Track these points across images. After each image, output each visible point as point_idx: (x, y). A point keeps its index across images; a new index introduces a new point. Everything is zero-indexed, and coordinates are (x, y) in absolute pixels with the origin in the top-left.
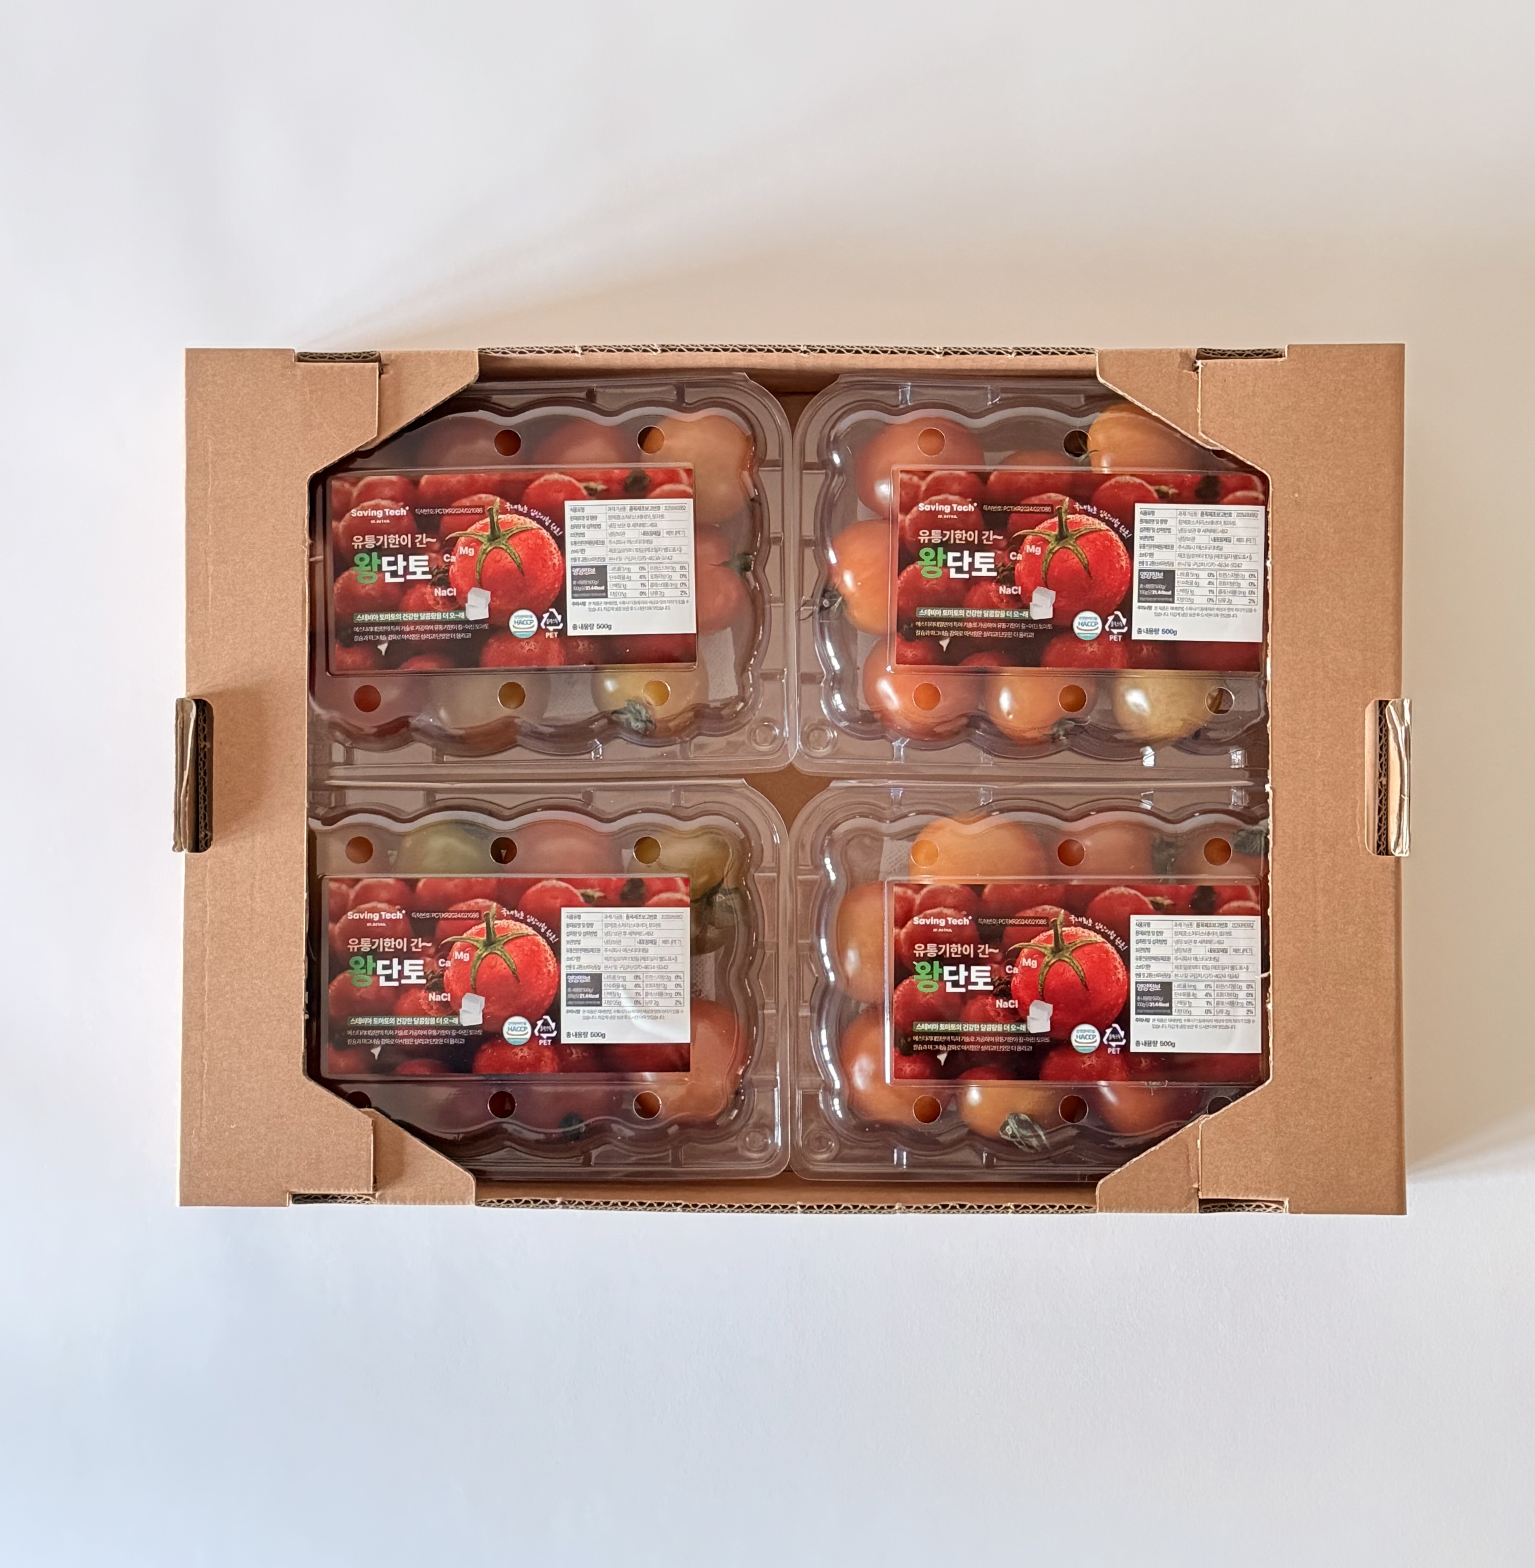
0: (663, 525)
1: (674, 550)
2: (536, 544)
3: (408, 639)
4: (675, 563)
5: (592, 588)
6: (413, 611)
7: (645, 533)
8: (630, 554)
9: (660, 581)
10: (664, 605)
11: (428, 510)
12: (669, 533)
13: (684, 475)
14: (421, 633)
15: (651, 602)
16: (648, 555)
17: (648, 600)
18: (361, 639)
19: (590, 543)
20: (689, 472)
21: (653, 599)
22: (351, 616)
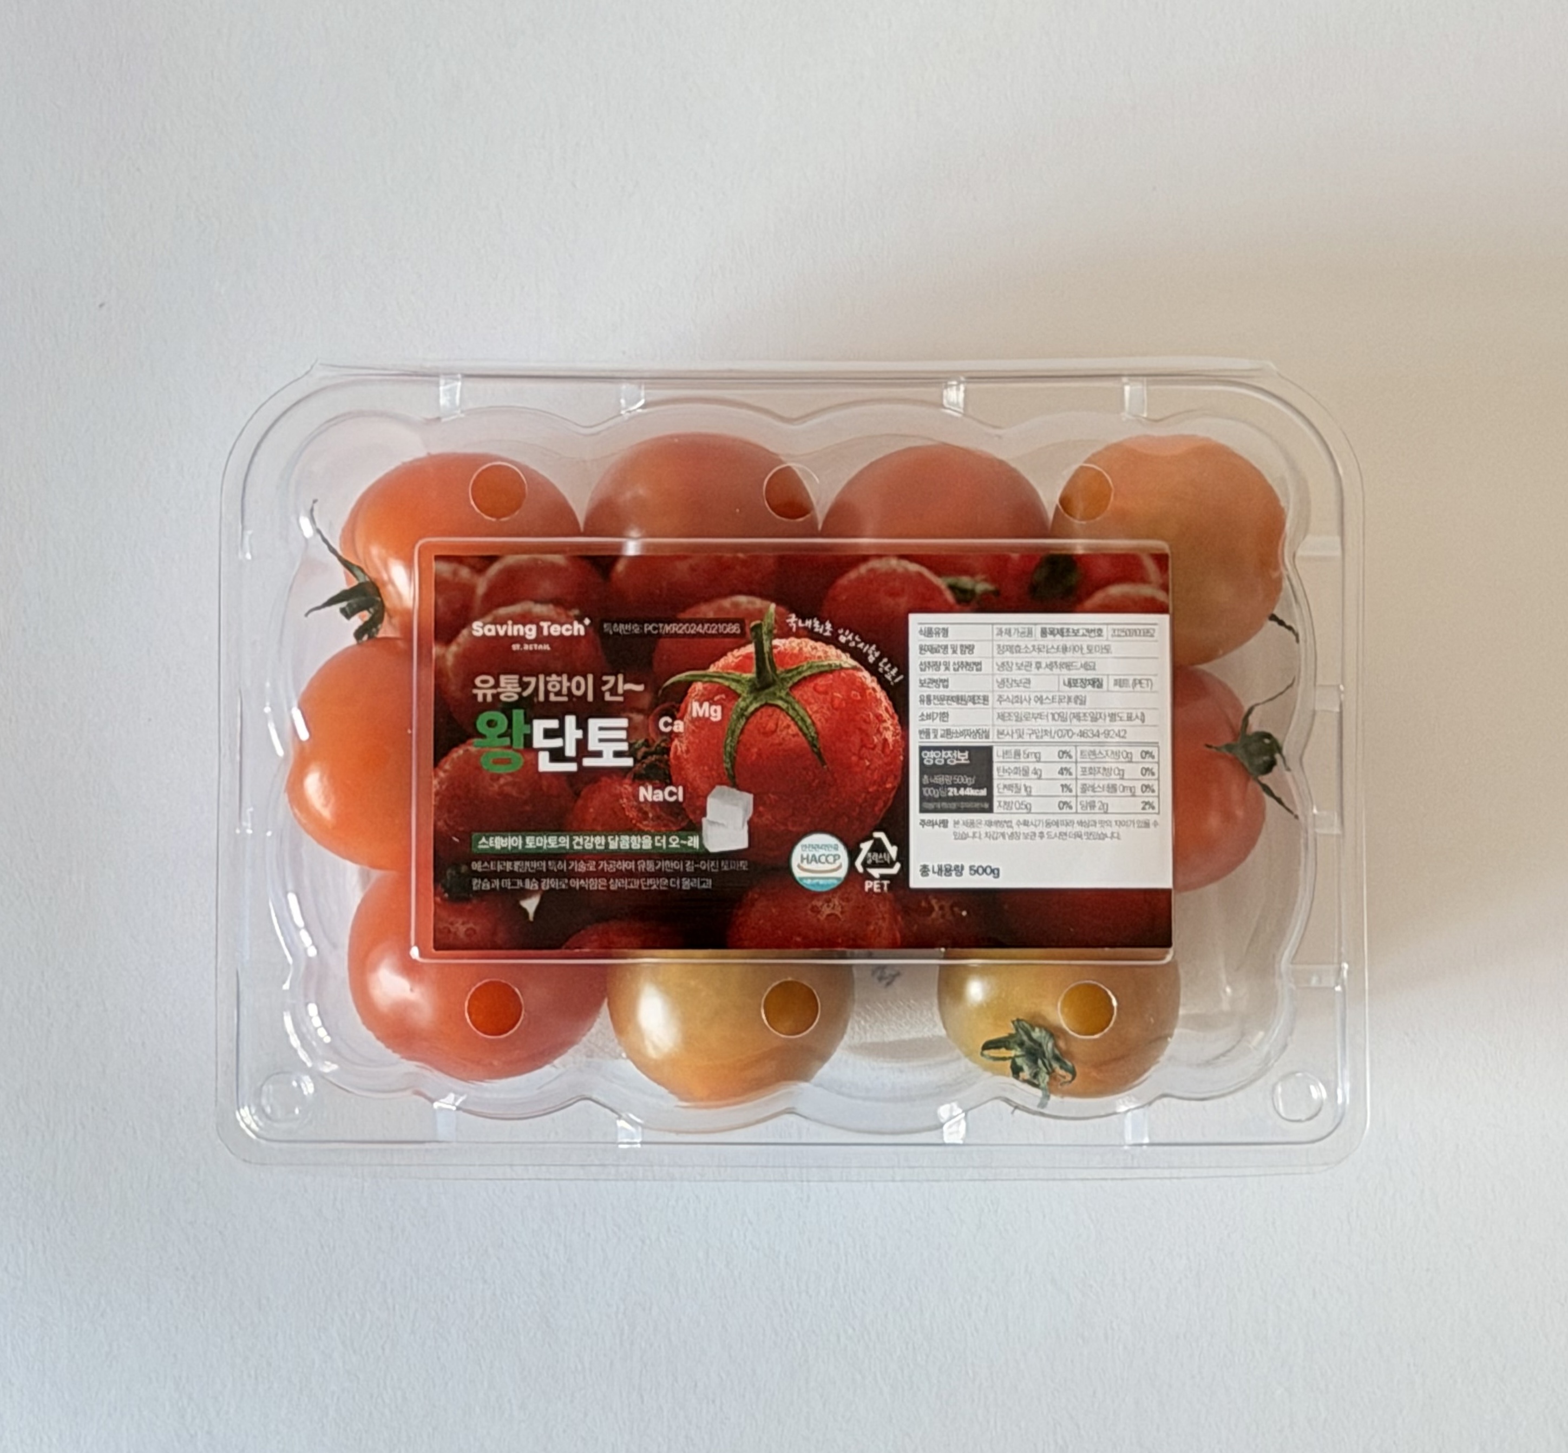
0: (1107, 668)
1: (1130, 718)
2: (848, 699)
3: (582, 888)
4: (1131, 744)
5: (962, 792)
6: (594, 833)
7: (1071, 683)
8: (1041, 724)
9: (1101, 781)
10: (1108, 830)
11: (628, 627)
12: (1120, 683)
13: (1151, 566)
14: (607, 876)
15: (1081, 823)
16: (1077, 726)
17: (1076, 818)
18: (486, 886)
19: (958, 699)
20: (1161, 560)
21: (1085, 818)
22: (467, 840)
